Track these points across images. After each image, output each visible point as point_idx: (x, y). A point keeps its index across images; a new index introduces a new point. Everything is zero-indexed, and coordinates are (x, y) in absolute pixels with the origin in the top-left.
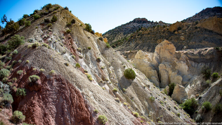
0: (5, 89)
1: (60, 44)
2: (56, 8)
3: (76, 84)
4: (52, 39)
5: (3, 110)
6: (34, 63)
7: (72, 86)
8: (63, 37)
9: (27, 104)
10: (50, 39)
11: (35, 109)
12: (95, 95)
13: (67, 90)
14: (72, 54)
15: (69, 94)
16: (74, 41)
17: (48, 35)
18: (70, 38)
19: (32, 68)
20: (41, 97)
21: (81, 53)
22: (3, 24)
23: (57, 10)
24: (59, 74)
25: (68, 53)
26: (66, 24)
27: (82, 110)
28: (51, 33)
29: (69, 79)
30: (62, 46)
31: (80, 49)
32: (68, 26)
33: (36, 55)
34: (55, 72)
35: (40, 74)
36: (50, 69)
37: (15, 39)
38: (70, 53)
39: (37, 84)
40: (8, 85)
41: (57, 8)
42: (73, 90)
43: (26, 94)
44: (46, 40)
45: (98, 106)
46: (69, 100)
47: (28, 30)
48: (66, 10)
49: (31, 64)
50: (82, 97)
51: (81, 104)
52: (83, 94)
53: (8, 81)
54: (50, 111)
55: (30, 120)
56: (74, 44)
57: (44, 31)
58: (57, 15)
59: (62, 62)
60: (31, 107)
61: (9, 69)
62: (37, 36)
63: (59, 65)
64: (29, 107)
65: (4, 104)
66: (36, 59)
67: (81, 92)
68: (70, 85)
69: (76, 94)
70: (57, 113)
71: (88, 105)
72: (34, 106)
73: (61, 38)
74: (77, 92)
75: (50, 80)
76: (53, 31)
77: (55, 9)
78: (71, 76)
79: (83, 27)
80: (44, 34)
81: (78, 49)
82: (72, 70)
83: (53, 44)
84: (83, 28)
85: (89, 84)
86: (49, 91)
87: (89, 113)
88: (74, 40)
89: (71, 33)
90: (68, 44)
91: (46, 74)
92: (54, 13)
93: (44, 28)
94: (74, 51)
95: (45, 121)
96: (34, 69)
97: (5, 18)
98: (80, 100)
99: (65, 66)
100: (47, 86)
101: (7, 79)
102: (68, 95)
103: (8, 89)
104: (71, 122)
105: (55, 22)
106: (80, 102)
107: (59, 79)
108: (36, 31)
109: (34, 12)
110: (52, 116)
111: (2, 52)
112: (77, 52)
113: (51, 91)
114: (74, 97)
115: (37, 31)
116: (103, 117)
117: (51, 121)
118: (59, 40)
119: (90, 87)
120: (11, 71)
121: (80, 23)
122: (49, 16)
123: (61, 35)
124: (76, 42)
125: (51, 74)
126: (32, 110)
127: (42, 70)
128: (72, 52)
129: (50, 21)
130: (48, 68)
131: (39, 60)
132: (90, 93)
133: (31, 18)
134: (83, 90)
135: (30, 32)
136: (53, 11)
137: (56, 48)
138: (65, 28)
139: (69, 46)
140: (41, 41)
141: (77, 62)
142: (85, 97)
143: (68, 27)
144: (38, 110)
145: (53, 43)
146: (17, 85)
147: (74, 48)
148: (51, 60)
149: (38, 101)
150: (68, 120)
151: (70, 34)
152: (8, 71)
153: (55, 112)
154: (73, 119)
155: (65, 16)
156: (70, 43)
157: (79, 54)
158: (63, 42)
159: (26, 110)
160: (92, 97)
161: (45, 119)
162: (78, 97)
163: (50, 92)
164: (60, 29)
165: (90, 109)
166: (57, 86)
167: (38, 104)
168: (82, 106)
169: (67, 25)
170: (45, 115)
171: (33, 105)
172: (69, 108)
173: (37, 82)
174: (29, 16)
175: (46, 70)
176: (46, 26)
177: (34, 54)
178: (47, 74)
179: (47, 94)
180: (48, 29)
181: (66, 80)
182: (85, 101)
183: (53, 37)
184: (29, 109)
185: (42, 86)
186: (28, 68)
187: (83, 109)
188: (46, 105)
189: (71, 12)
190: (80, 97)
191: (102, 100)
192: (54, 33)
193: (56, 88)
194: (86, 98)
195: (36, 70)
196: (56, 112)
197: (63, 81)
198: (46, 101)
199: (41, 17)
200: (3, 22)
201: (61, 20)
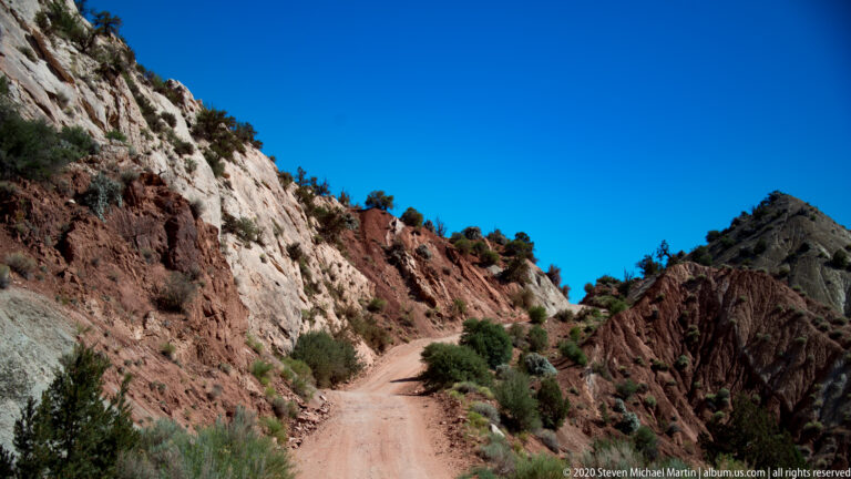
22: (661, 259)
23: (777, 221)
26: (785, 254)
32: (790, 259)
41: (779, 214)
48: (801, 218)
58: (773, 233)
79: (826, 258)
84: (825, 261)
89: (789, 275)
92: (766, 231)
97: (665, 247)
105: (760, 253)
109: (732, 224)
122: (754, 237)
129: (751, 252)
136: (768, 223)
155: (790, 234)
169: (788, 257)
199: (736, 244)
200: (660, 256)
201: (778, 249)
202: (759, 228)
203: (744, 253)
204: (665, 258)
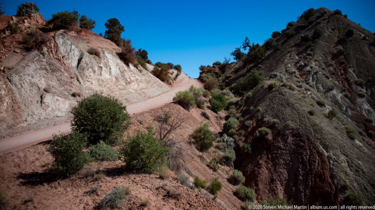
0: (229, 143)
1: (324, 75)
2: (320, 15)
3: (321, 142)
4: (311, 67)
5: (223, 167)
6: (266, 112)
7: (313, 145)
8: (330, 63)
9: (252, 164)
10: (308, 68)
11: (260, 171)
12: (350, 161)
13: (306, 150)
14: (344, 91)
15: (308, 157)
16: (350, 67)
17: (306, 62)
18: (343, 63)
19: (263, 117)
20: (270, 156)
21: (363, 88)
22: (245, 50)
23: (322, 18)
24: (298, 127)
25: (338, 89)
26: (336, 39)
27: (323, 180)
28: (311, 57)
29: (311, 134)
30: (328, 78)
31: (361, 80)
32: (340, 42)
33: (270, 100)
34: (292, 124)
35: (272, 126)
36: (287, 120)
37: (251, 76)
38: (342, 88)
39: (267, 140)
40: (233, 138)
41: (322, 15)
42: (315, 151)
43: (251, 150)
44: (302, 71)
45: (354, 179)
46: (306, 165)
47: (276, 56)
48: (338, 16)
49: (264, 112)
50: (327, 162)
51: (324, 173)
52: (329, 157)
53: (235, 134)
54: (279, 176)
55: (254, 185)
56: (350, 72)
57: (300, 56)
58: (322, 26)
59: (305, 109)
60: (256, 169)
61: (238, 119)
62: (289, 65)
63: (299, 114)
64: (255, 168)
65: (224, 160)
66: (270, 105)
67: (326, 154)
68: (312, 143)
69: (318, 156)
70: (288, 181)
71: (334, 175)
72: (260, 168)
73: (328, 64)
74: (321, 155)
75: (284, 135)
76: (314, 55)
77: (318, 18)
78: (315, 131)
79: (368, 40)
80: (300, 61)
81: (356, 82)
82: (318, 122)
83: (313, 76)
84: (368, 42)
85: (345, 144)
86: (282, 149)
87: (334, 187)
88: (351, 65)
89: (345, 54)
90: (339, 74)
91: (280, 126)
92: (316, 24)
93: (300, 51)
94: (350, 84)
95: (270, 188)
96: (265, 119)
97: (247, 41)
98: (322, 166)
99: (309, 115)
100: (279, 142)
101: (234, 131)
102: (306, 158)
103: (232, 144)
104: (305, 195)
105: (317, 39)
106: (322, 169)
107: (296, 134)
108: (288, 58)
109: (287, 26)
110: (281, 184)
111: (241, 92)
112: (354, 86)
113: (283, 149)
114: (315, 161)
115: (290, 56)
116: (355, 197)
117: (279, 190)
118: (323, 69)
119: (344, 148)
120: (240, 121)
121: (363, 33)
122: (309, 29)
123: (327, 60)
124: (353, 69)
125: (286, 127)
126: (257, 172)
127: (275, 120)
128: (345, 87)
129: (311, 38)
130: (283, 119)
131: (274, 107)
132: (343, 158)
133: (283, 36)
134: (331, 152)
135: (279, 60)
136: (316, 20)
137: (316, 82)
138: (334, 47)
139: (341, 77)
140: (295, 73)
141: (354, 104)
142: (331, 162)
143: (341, 44)
144: (264, 173)
145: (313, 73)
146: (243, 139)
147: (350, 80)
148: (289, 106)
149: (266, 162)
150: (301, 192)
151: (343, 56)
152: (236, 120)
153: (285, 178)
154: (309, 192)
155: (335, 26)
156: (342, 72)
157: (358, 90)
158: (330, 71)
159: (250, 171)
160: (345, 165)
161: (272, 185)
162: (320, 161)
163: (283, 151)
164: (326, 50)
165: (336, 181)
166: (292, 144)
167: (265, 165)
168: (324, 175)
169: (338, 41)
170: (272, 181)
171: (259, 166)
172: (306, 176)
173: (267, 137)
174: (281, 33)
175: (280, 121)
176: (304, 47)
177: (269, 98)
178: (282, 127)
179: (278, 153)
180: (306, 52)
181: (306, 136)
182: (330, 168)
183: (313, 64)
184: (254, 171)
185: (273, 143)
186: (260, 118)
187: (325, 179)
188: (275, 168)
189: (346, 16)
190: (323, 161)
191: (362, 171)
192: (316, 57)
193: (291, 147)
194: (333, 165)
195: (268, 121)
196: (287, 178)
197: (302, 137)
198: (276, 162)
199: (296, 34)
200: (245, 47)
201: (329, 35)
202: (310, 23)
203: (305, 39)
204: (248, 48)
